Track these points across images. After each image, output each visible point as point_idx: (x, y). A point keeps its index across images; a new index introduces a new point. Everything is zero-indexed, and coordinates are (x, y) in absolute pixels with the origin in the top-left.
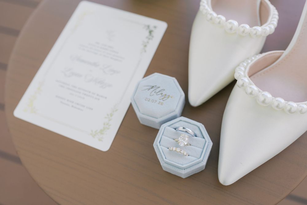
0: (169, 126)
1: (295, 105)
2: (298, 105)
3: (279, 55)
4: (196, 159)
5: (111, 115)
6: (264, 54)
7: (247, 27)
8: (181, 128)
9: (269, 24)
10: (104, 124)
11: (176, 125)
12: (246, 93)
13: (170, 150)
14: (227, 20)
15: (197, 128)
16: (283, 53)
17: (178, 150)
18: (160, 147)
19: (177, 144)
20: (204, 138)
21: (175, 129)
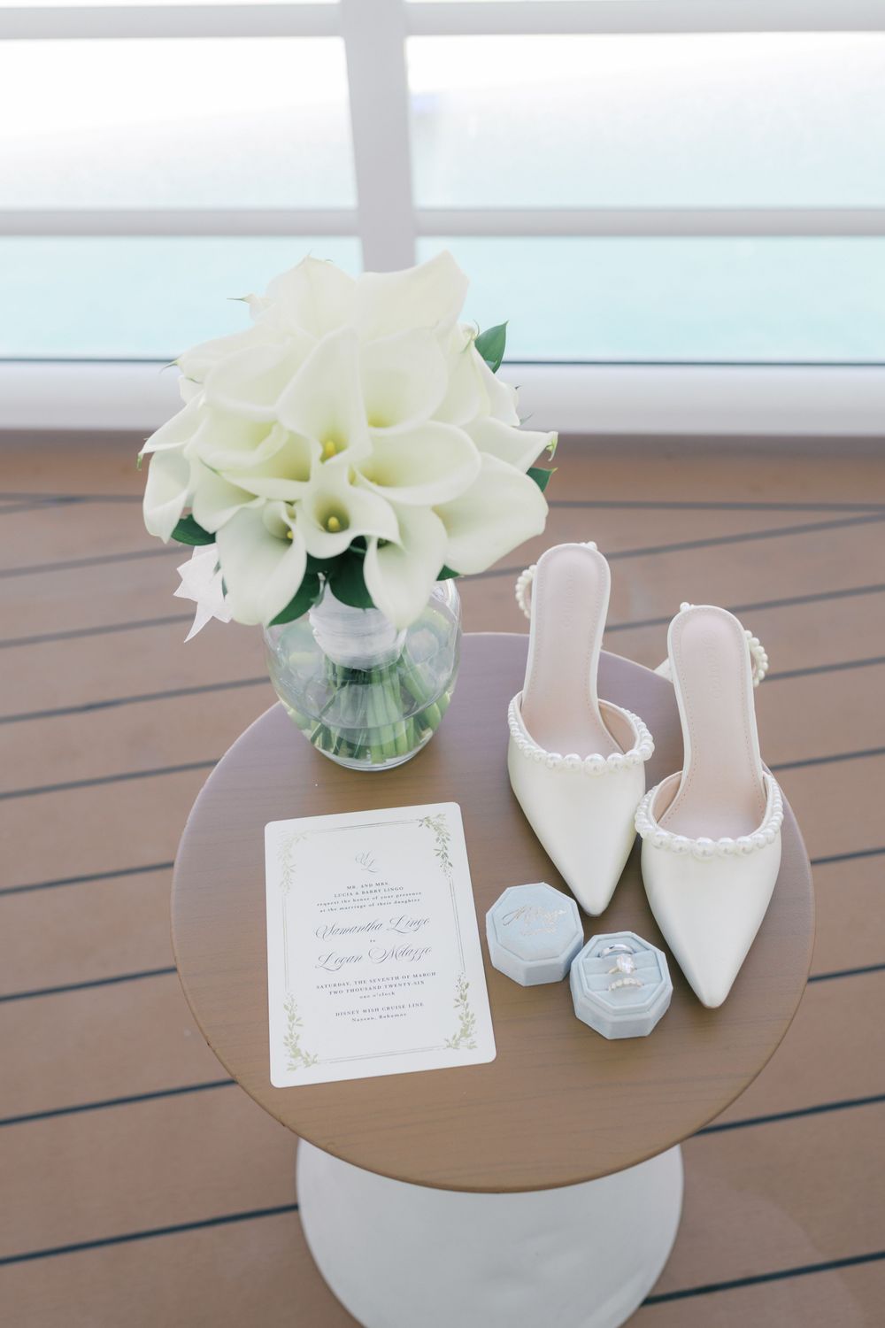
0: (587, 957)
1: (747, 839)
2: (751, 838)
3: (676, 780)
4: (655, 985)
5: (463, 997)
6: (657, 789)
7: (599, 757)
8: (607, 951)
9: (641, 741)
10: (461, 1018)
11: (597, 950)
12: (675, 851)
13: (613, 990)
14: (564, 756)
15: (629, 939)
16: (681, 774)
17: (626, 981)
18: (594, 994)
19: (618, 973)
20: (648, 949)
21: (599, 956)
